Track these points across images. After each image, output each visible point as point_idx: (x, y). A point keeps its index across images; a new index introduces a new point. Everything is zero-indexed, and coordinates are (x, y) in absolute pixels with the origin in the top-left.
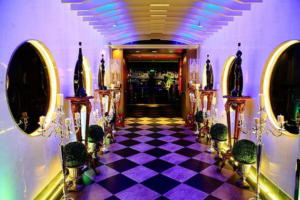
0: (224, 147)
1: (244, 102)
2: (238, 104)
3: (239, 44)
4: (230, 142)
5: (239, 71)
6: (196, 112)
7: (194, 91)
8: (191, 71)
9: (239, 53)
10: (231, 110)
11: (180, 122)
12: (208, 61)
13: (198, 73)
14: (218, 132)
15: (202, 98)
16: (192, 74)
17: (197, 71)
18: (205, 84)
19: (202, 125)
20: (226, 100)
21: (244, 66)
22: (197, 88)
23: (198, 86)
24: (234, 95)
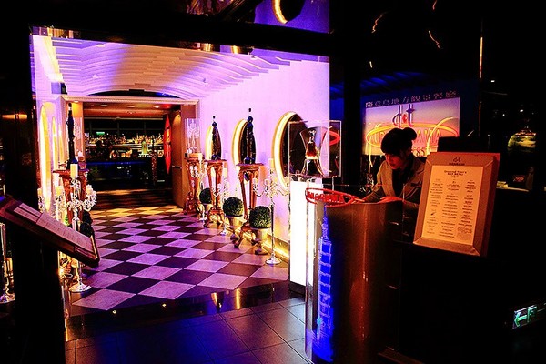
0: (240, 220)
1: (257, 169)
2: (252, 172)
3: (250, 110)
4: (246, 213)
5: (251, 137)
6: (199, 192)
7: (195, 163)
8: (189, 135)
9: (250, 119)
10: (245, 182)
11: (175, 209)
12: (215, 125)
13: (199, 137)
14: (232, 206)
15: (209, 171)
16: (191, 140)
17: (197, 137)
19: (210, 206)
20: (238, 168)
21: (255, 132)
22: (200, 159)
23: (200, 156)
24: (247, 162)
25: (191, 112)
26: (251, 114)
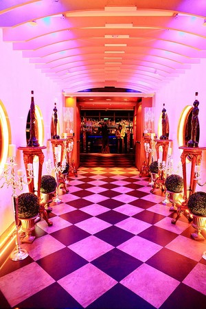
0: (179, 199)
1: (200, 154)
2: (194, 155)
3: (197, 94)
4: (185, 193)
6: (151, 162)
7: (149, 140)
8: (146, 120)
9: (196, 103)
10: (187, 161)
11: (134, 172)
12: (164, 111)
14: (173, 183)
15: (157, 149)
16: (147, 123)
17: (152, 121)
18: (160, 134)
19: (157, 176)
20: (182, 151)
21: (200, 116)
22: (153, 138)
23: (153, 136)
24: (191, 146)
25: (150, 102)
26: (198, 98)
